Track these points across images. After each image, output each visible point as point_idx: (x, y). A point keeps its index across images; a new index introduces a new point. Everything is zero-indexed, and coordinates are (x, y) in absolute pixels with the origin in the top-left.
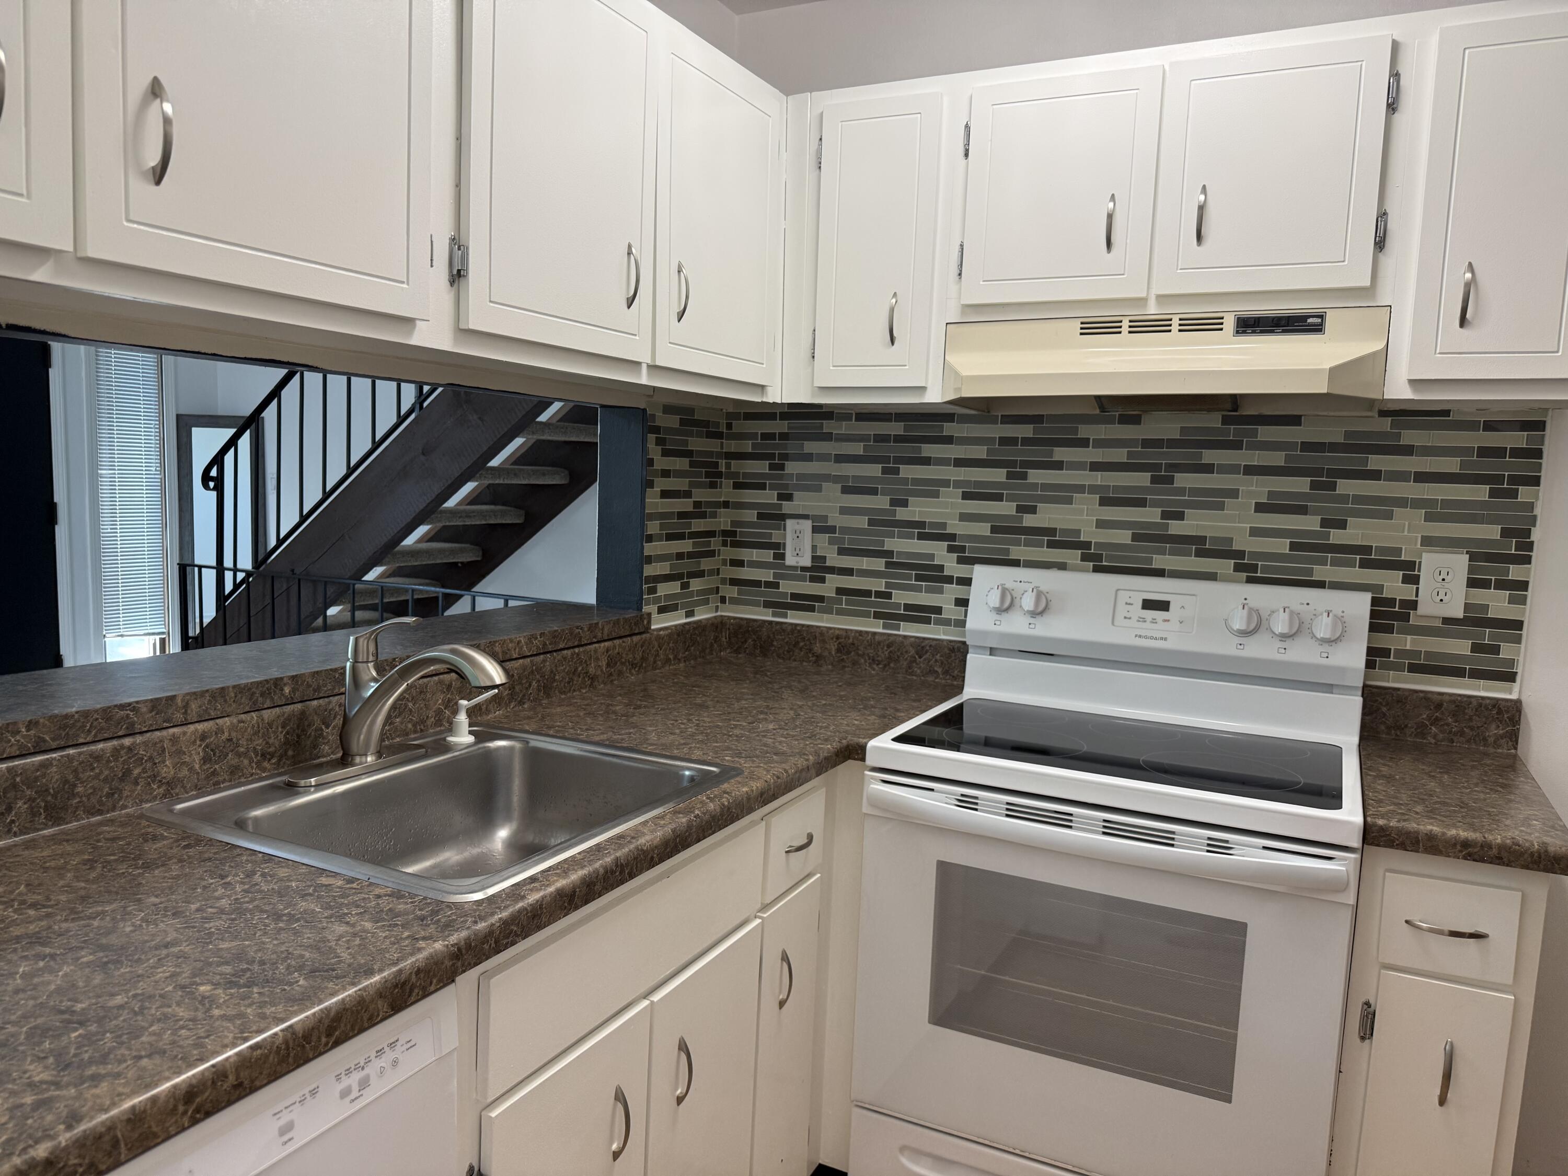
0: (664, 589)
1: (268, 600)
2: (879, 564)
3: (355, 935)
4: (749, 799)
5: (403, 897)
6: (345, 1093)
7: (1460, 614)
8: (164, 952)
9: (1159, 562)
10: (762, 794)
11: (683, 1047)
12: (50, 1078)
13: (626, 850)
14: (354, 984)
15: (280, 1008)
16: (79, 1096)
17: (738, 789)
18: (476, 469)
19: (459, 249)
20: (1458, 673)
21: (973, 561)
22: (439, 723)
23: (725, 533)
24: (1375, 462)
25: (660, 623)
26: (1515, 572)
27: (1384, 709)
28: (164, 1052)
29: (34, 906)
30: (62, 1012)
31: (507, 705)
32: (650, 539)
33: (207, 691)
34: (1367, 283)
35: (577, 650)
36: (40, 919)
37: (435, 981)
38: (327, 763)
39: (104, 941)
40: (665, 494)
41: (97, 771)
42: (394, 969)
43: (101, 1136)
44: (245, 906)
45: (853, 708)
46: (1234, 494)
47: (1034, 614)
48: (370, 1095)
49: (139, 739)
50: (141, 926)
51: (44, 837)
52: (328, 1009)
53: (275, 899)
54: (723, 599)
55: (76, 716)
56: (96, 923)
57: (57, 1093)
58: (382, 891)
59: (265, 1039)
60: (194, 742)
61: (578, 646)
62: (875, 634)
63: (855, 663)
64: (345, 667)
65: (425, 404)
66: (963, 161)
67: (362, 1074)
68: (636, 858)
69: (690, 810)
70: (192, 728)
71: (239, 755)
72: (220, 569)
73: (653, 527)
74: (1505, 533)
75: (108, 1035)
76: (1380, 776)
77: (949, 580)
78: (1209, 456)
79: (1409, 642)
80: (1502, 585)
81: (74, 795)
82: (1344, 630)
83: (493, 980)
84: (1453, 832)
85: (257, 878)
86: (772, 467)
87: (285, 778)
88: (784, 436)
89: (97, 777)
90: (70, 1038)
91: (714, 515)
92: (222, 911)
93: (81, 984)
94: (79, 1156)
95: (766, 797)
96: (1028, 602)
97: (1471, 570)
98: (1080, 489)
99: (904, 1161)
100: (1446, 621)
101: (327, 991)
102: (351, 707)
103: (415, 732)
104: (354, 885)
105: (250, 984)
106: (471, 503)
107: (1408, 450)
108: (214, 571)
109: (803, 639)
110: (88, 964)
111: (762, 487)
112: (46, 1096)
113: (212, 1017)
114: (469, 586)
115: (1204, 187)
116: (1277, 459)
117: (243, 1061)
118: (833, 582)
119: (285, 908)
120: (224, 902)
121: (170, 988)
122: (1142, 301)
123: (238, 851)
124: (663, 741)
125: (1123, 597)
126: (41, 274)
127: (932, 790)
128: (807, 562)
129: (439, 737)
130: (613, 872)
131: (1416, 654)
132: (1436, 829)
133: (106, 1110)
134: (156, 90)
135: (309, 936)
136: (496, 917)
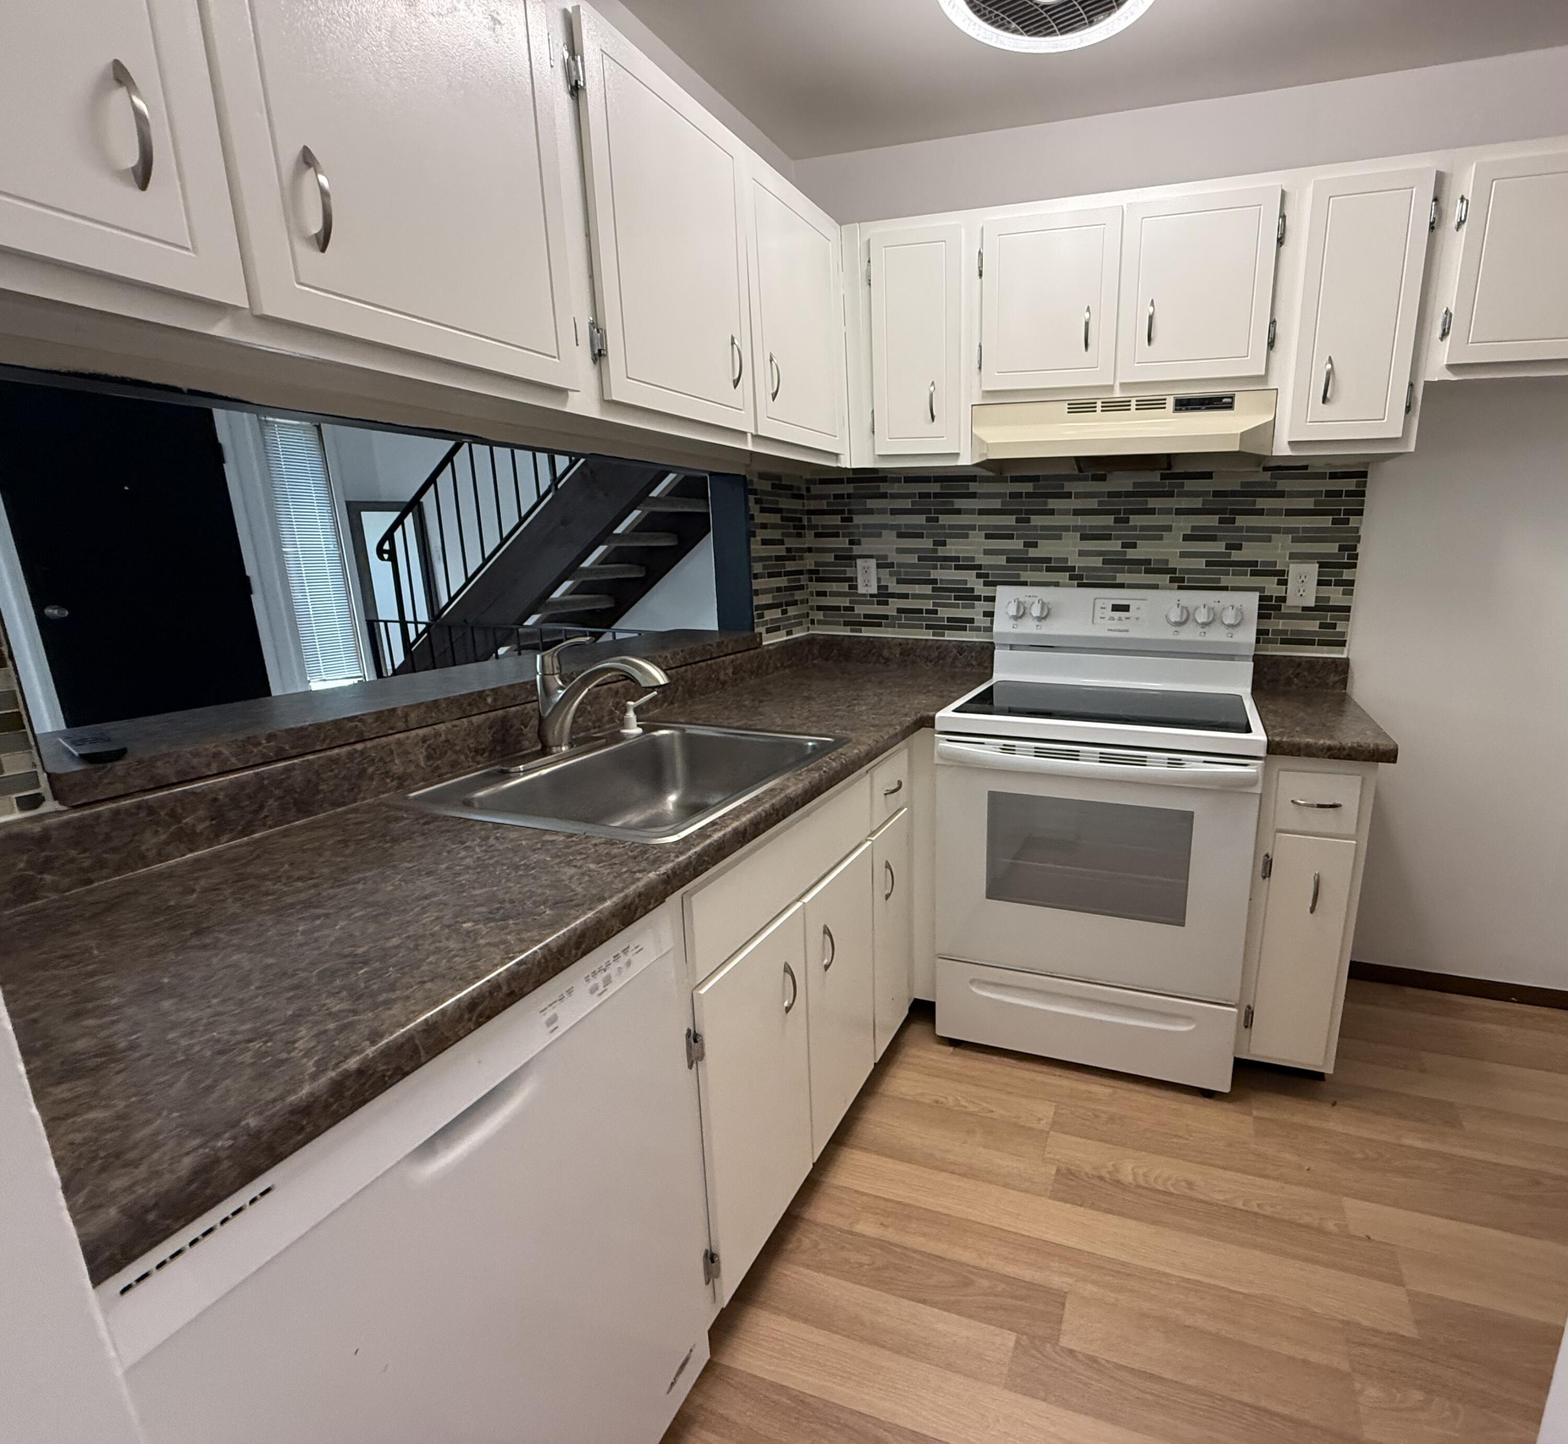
0: (770, 615)
1: (448, 645)
2: (927, 589)
3: (583, 874)
4: (859, 758)
5: (615, 844)
6: (593, 990)
7: (1313, 605)
8: (427, 902)
9: (1121, 578)
10: (867, 755)
11: (826, 931)
12: (346, 1007)
13: (779, 798)
14: (591, 909)
15: (535, 933)
16: (377, 1017)
17: (852, 752)
18: (605, 536)
19: (598, 331)
20: (1311, 643)
21: (994, 584)
22: (612, 721)
23: (811, 572)
24: (1261, 503)
25: (769, 640)
26: (1346, 575)
27: (1266, 670)
28: (444, 976)
29: (300, 879)
30: (346, 956)
31: (661, 705)
32: (756, 576)
33: (423, 703)
34: (1263, 373)
35: (709, 662)
36: (310, 888)
37: (652, 901)
38: (529, 754)
39: (370, 899)
40: (765, 542)
41: (336, 771)
42: (621, 895)
43: (402, 1045)
44: (487, 862)
45: (920, 692)
46: (1169, 528)
47: (1040, 619)
48: (612, 989)
49: (369, 744)
50: (400, 885)
51: (297, 826)
52: (575, 929)
53: (510, 855)
54: (812, 622)
55: (310, 728)
56: (360, 886)
57: (356, 1018)
58: (597, 841)
59: (527, 957)
60: (417, 744)
61: (711, 659)
62: (926, 640)
63: (913, 662)
64: (535, 680)
65: (560, 486)
66: (979, 280)
67: (604, 974)
68: (786, 804)
69: (820, 768)
70: (413, 733)
71: (456, 752)
72: (403, 624)
73: (757, 568)
74: (1341, 548)
75: (391, 969)
76: (1272, 711)
77: (978, 598)
78: (1152, 503)
79: (1281, 624)
80: (1338, 583)
81: (319, 792)
82: (1242, 619)
83: (694, 898)
84: (1322, 742)
85: (492, 841)
86: (843, 520)
87: (497, 767)
88: (849, 496)
89: (336, 776)
90: (357, 975)
91: (801, 558)
92: (468, 868)
93: (357, 933)
94: (386, 1063)
95: (871, 756)
96: (1036, 611)
97: (1320, 574)
98: (1066, 529)
99: (974, 989)
100: (1305, 609)
101: (571, 917)
102: (545, 710)
103: (595, 728)
104: (574, 839)
105: (505, 918)
106: (603, 563)
107: (1281, 494)
108: (398, 625)
109: (875, 647)
110: (361, 918)
111: (836, 535)
112: (346, 1021)
113: (479, 945)
114: (609, 627)
115: (1152, 301)
116: (1197, 503)
117: (513, 975)
118: (895, 604)
119: (521, 861)
120: (468, 861)
121: (437, 928)
122: (1111, 388)
123: (471, 823)
124: (788, 723)
125: (1099, 603)
126: (221, 329)
127: (983, 743)
128: (874, 591)
129: (613, 730)
130: (771, 815)
131: (1285, 632)
132: (1310, 740)
133: (403, 1026)
134: (307, 159)
135: (545, 879)
136: (692, 851)
